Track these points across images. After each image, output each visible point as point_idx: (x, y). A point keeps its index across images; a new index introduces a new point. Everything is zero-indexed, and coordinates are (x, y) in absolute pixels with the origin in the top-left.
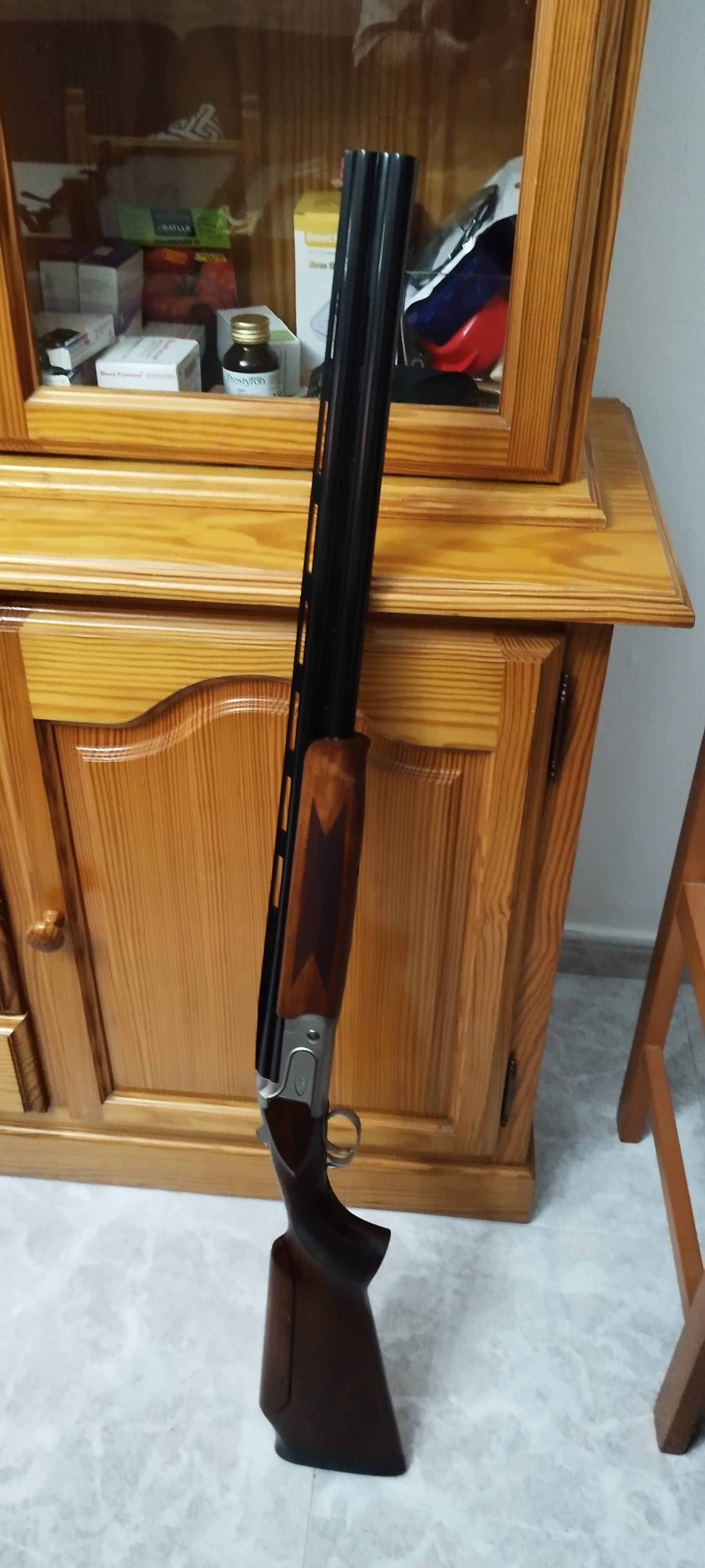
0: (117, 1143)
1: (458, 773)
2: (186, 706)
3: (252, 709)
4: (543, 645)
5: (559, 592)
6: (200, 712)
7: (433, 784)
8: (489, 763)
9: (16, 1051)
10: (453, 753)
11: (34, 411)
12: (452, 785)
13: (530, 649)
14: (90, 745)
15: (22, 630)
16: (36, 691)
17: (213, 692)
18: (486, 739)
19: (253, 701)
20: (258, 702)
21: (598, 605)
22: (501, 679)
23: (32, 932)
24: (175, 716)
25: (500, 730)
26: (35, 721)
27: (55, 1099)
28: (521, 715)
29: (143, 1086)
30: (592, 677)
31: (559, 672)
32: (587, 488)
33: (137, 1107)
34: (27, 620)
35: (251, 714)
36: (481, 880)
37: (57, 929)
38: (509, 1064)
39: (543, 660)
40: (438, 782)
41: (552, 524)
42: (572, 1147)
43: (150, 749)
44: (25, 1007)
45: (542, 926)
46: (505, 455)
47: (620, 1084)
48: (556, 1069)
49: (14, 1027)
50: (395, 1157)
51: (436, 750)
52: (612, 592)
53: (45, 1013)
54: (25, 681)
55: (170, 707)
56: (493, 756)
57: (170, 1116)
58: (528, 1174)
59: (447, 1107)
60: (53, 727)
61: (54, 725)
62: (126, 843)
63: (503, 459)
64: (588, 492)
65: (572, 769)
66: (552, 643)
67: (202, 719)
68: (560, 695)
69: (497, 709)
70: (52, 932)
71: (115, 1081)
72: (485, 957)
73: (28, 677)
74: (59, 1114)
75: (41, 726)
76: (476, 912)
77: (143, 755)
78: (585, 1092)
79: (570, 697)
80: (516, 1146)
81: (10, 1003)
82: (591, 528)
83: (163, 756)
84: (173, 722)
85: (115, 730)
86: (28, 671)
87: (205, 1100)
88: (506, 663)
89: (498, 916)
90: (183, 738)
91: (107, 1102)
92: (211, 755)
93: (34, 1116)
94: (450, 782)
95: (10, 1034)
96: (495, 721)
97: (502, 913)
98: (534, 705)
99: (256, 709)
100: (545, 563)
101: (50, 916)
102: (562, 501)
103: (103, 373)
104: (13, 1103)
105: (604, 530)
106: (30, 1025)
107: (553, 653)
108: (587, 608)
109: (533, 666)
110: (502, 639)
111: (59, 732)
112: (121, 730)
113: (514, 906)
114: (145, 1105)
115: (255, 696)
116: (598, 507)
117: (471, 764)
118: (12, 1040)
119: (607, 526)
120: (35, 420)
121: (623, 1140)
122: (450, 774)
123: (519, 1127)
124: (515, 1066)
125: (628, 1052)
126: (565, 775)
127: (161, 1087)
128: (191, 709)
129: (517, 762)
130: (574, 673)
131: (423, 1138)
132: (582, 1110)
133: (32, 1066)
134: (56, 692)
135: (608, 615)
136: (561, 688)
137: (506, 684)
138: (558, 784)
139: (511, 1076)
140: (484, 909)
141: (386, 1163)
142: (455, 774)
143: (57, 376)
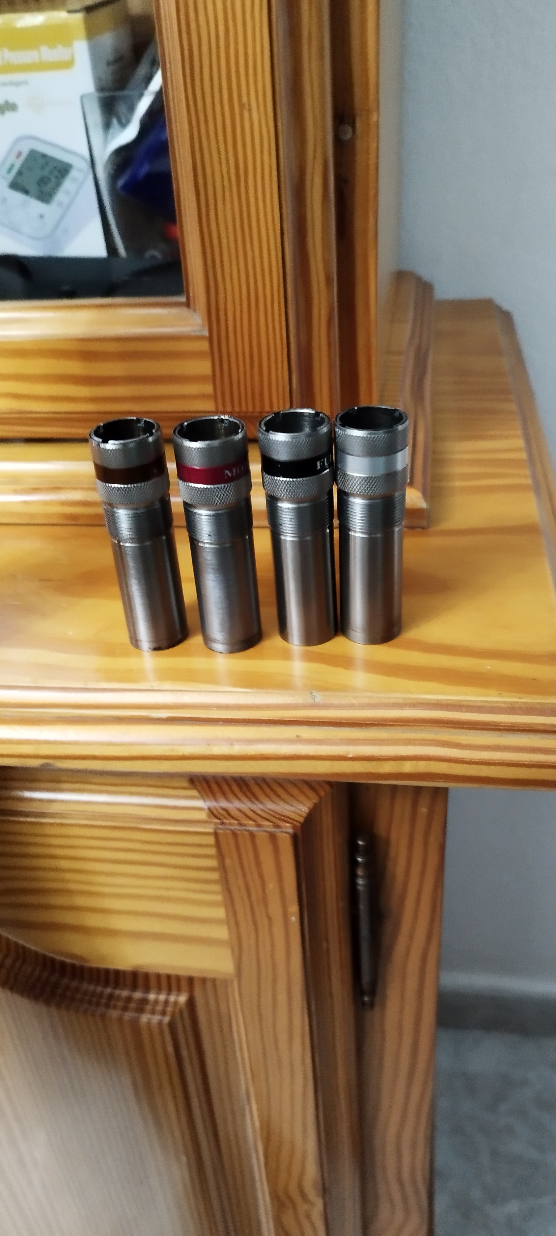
8: (230, 994)
12: (172, 1022)
22: (213, 863)
25: (235, 948)
28: (270, 924)
30: (418, 838)
39: (294, 827)
40: (145, 1019)
46: (209, 389)
65: (403, 984)
68: (354, 875)
69: (218, 913)
79: (380, 872)
88: (217, 833)
94: (167, 1018)
96: (220, 932)
98: (294, 909)
107: (313, 811)
109: (273, 838)
113: (326, 1191)
122: (167, 1002)
126: (392, 993)
129: (282, 997)
130: (381, 829)
136: (352, 866)
137: (225, 870)
138: (383, 1006)
140: (275, 1195)
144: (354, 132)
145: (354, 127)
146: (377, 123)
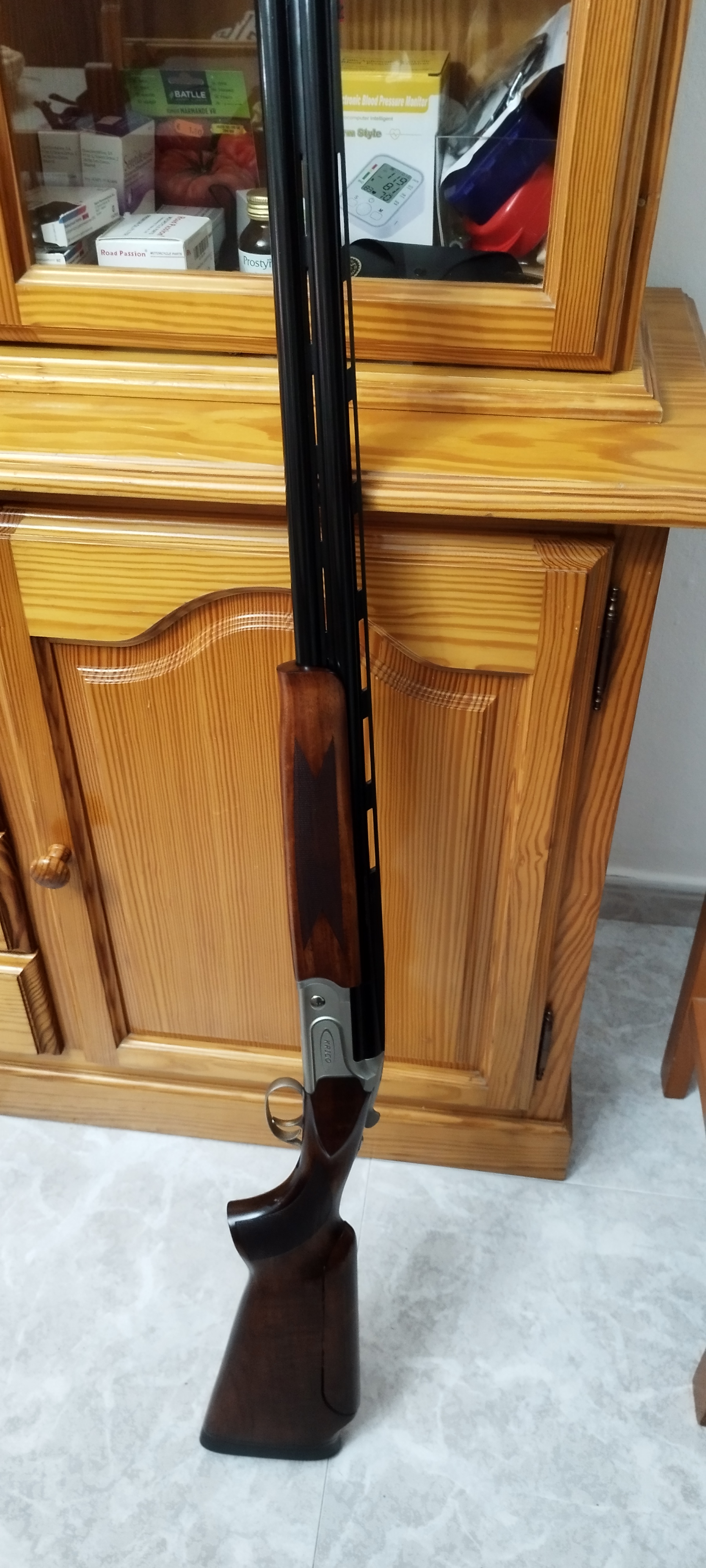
0: (134, 1087)
1: (492, 699)
2: (193, 622)
3: (264, 626)
4: (589, 553)
5: (608, 489)
6: (208, 630)
7: (464, 712)
8: (527, 689)
9: (26, 990)
10: (487, 676)
11: (26, 293)
12: (485, 712)
13: (574, 558)
14: (92, 666)
15: (14, 537)
16: (31, 605)
17: (222, 605)
18: (523, 661)
19: (266, 617)
20: (271, 618)
21: (652, 505)
22: (539, 592)
23: (36, 867)
24: (182, 632)
25: (540, 650)
26: (31, 637)
27: (69, 1042)
28: (563, 633)
29: (159, 1030)
30: (644, 592)
31: (607, 585)
32: (642, 377)
33: (155, 1051)
34: (20, 526)
35: (264, 631)
36: (516, 817)
37: (62, 864)
38: (546, 1015)
39: (588, 570)
40: (470, 709)
41: (600, 417)
42: (612, 1101)
43: (155, 671)
44: (34, 945)
45: (582, 868)
46: (549, 339)
47: (666, 1037)
48: (598, 1020)
49: (24, 966)
50: (423, 1108)
51: (468, 673)
52: (667, 490)
53: (56, 952)
54: (19, 594)
55: (176, 623)
56: (531, 679)
57: (186, 1062)
58: (565, 1130)
59: (479, 1059)
60: (52, 645)
61: (53, 643)
62: (134, 774)
63: (547, 343)
64: (643, 381)
65: (619, 695)
66: (598, 550)
67: (211, 636)
68: (607, 611)
69: (536, 626)
70: (57, 866)
71: (130, 1024)
72: (520, 900)
73: (22, 590)
74: (74, 1056)
75: (38, 643)
76: (511, 853)
77: (149, 677)
78: (627, 1044)
79: (618, 613)
80: (552, 1103)
81: (18, 941)
82: (646, 422)
83: (170, 678)
84: (180, 642)
85: (118, 648)
86: (22, 583)
87: (223, 1045)
88: (546, 573)
89: (534, 858)
90: (190, 658)
91: (122, 1045)
92: (221, 677)
93: (47, 1057)
94: (483, 709)
95: (19, 973)
96: (533, 640)
97: (539, 854)
98: (578, 622)
99: (268, 626)
100: (594, 459)
101: (56, 849)
102: (611, 391)
103: (103, 252)
104: (26, 1045)
105: (660, 424)
106: (41, 963)
107: (599, 562)
108: (638, 508)
109: (577, 575)
110: (543, 546)
111: (58, 650)
112: (125, 648)
113: (552, 845)
114: (161, 1049)
115: (269, 612)
116: (654, 398)
117: (506, 691)
118: (22, 980)
119: (663, 421)
120: (27, 304)
121: (667, 1095)
122: (483, 700)
123: (555, 1082)
124: (552, 1017)
125: (675, 1004)
126: (611, 702)
127: (177, 1032)
128: (199, 627)
129: (558, 686)
130: (624, 587)
131: (455, 1090)
132: (624, 1063)
133: (44, 1007)
134: (53, 606)
135: (663, 517)
136: (609, 603)
137: (546, 597)
138: (604, 712)
139: (547, 1027)
140: (519, 849)
141: (416, 1115)
142: (489, 701)
143: (52, 254)
144: (646, 203)
145: (646, 200)
146: (659, 199)
